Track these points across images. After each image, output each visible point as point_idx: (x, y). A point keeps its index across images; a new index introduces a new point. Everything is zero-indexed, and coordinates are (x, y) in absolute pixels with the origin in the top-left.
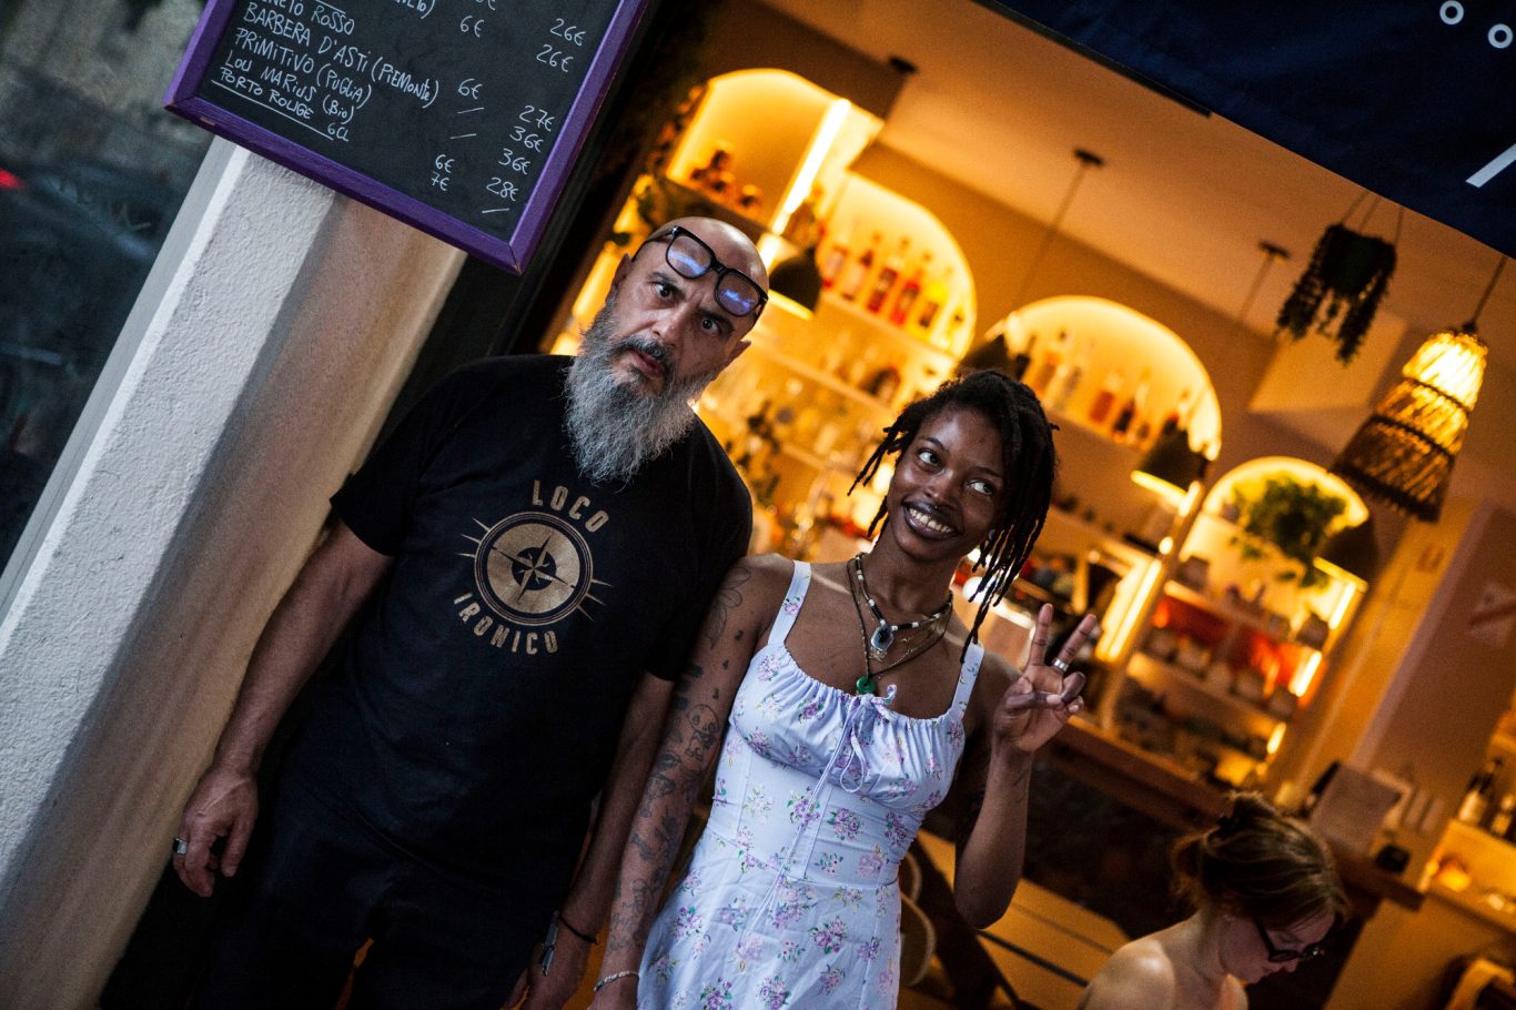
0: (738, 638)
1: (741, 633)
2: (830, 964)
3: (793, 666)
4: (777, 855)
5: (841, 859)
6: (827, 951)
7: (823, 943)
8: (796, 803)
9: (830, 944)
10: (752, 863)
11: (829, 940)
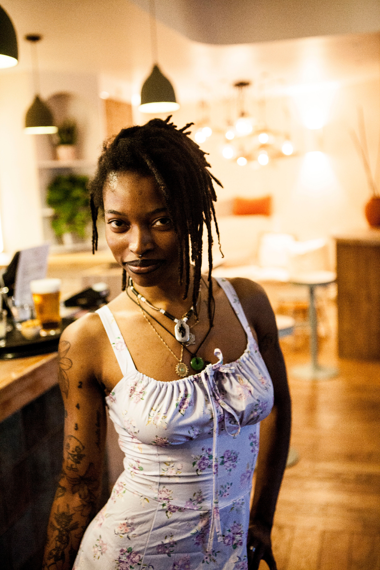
0: (80, 387)
1: (81, 383)
2: (239, 555)
3: (153, 383)
4: (191, 499)
5: (231, 484)
6: (235, 546)
7: (231, 542)
8: (198, 462)
9: (235, 542)
10: (174, 510)
11: (234, 539)
